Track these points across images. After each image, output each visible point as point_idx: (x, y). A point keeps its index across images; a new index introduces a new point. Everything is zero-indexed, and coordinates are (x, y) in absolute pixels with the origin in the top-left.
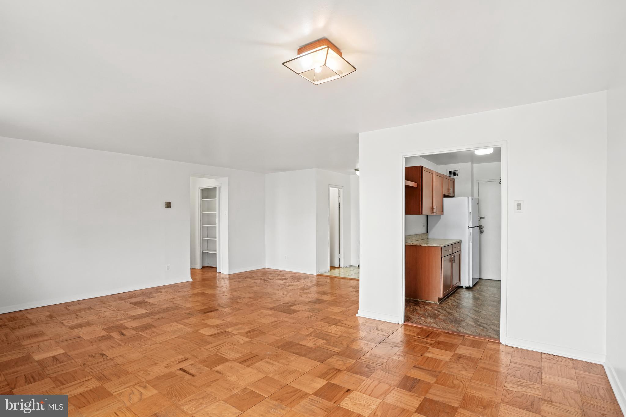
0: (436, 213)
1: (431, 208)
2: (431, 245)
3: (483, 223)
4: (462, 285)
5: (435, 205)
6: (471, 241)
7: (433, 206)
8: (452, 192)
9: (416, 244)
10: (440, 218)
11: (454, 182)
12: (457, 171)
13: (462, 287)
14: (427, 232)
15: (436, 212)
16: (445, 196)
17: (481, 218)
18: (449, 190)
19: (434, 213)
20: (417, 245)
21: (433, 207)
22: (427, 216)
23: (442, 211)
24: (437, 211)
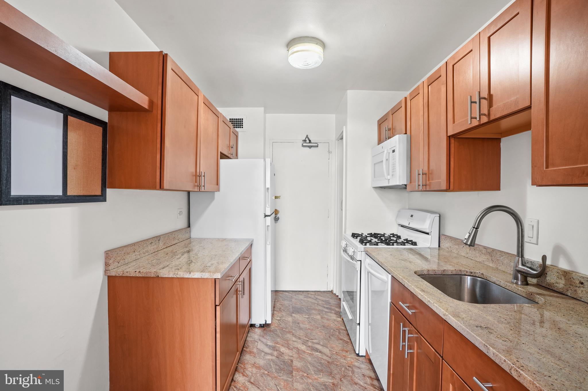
0: (203, 188)
1: (194, 176)
2: (187, 276)
3: (281, 206)
4: (253, 323)
5: (203, 168)
6: (269, 241)
7: (198, 171)
8: (233, 151)
9: (147, 273)
10: (213, 198)
11: (237, 137)
12: (242, 119)
13: (252, 326)
14: (189, 226)
15: (203, 184)
16: (223, 156)
17: (276, 197)
18: (230, 147)
19: (199, 186)
20: (149, 275)
21: (198, 174)
22: (189, 193)
23: (217, 185)
24: (208, 183)
